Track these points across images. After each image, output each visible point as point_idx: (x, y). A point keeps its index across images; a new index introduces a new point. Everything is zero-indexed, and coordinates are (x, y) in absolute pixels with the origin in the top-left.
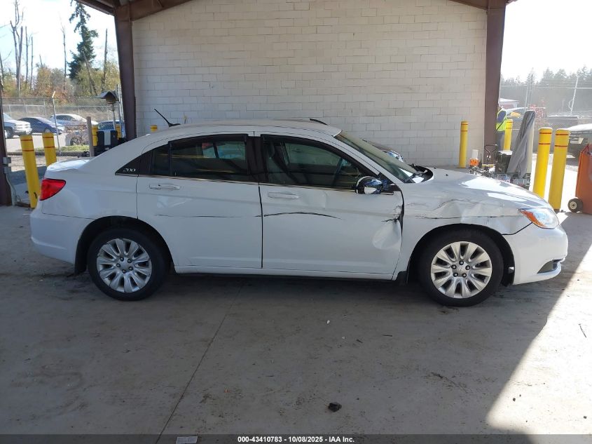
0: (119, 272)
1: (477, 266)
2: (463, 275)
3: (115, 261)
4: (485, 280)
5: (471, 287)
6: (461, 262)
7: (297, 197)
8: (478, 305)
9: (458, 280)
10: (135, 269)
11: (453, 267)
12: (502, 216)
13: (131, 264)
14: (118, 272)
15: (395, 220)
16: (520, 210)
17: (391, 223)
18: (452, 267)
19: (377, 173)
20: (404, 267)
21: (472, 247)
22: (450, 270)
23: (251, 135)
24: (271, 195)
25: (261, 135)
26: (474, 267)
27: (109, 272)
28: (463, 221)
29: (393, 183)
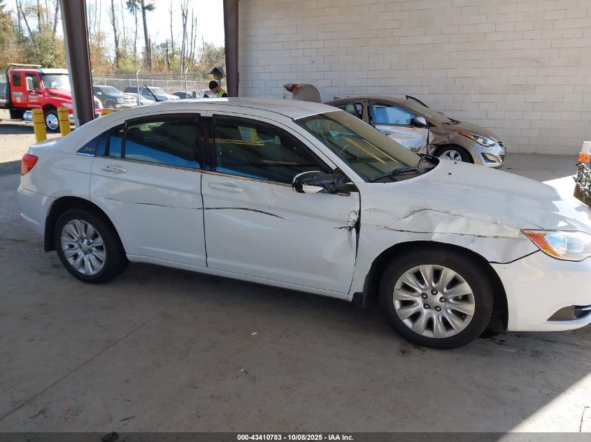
0: (81, 253)
1: (456, 299)
2: (437, 308)
3: (77, 242)
4: (466, 320)
5: (447, 325)
6: (434, 292)
7: (241, 190)
8: (456, 350)
9: (429, 314)
10: (93, 252)
11: (424, 296)
12: (496, 237)
13: (90, 247)
14: (79, 254)
15: (350, 229)
16: (522, 231)
17: (345, 231)
18: (422, 295)
19: (334, 168)
20: (359, 287)
21: (448, 274)
22: (419, 300)
23: (203, 114)
24: (212, 185)
25: (214, 115)
26: (451, 300)
27: (72, 252)
28: (436, 238)
29: (350, 181)
